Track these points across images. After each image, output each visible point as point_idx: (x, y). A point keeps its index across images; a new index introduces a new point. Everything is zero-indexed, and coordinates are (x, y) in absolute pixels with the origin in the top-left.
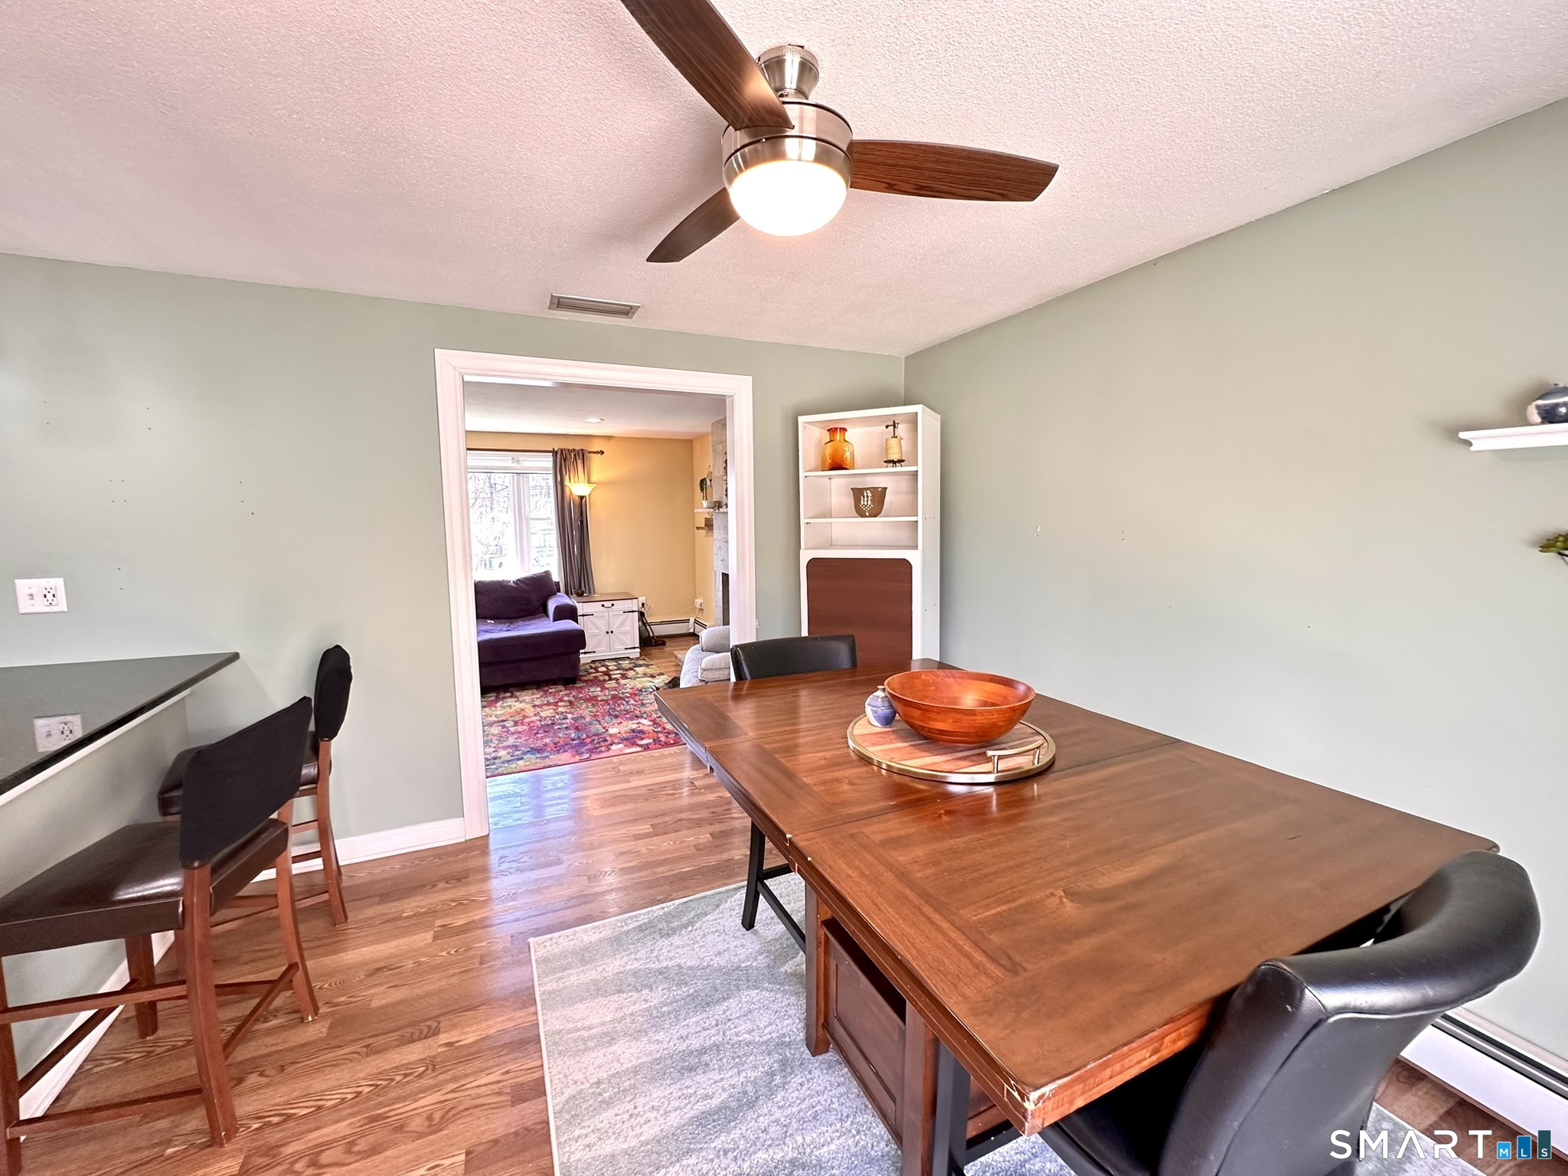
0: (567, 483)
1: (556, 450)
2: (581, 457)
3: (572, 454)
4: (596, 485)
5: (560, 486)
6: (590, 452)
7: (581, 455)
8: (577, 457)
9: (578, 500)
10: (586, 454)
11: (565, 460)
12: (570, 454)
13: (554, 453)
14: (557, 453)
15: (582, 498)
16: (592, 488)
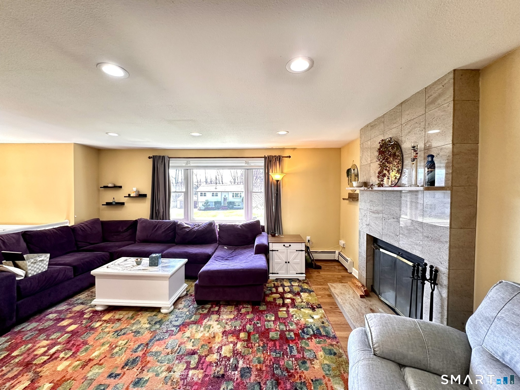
0: (270, 173)
1: (266, 156)
2: (279, 159)
3: (274, 158)
4: (285, 174)
5: (267, 175)
6: (283, 157)
7: (278, 158)
8: (277, 159)
9: (276, 182)
10: (281, 158)
11: (270, 161)
12: (273, 158)
13: (265, 158)
14: (266, 158)
15: (277, 181)
16: (283, 175)
